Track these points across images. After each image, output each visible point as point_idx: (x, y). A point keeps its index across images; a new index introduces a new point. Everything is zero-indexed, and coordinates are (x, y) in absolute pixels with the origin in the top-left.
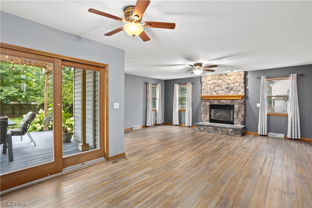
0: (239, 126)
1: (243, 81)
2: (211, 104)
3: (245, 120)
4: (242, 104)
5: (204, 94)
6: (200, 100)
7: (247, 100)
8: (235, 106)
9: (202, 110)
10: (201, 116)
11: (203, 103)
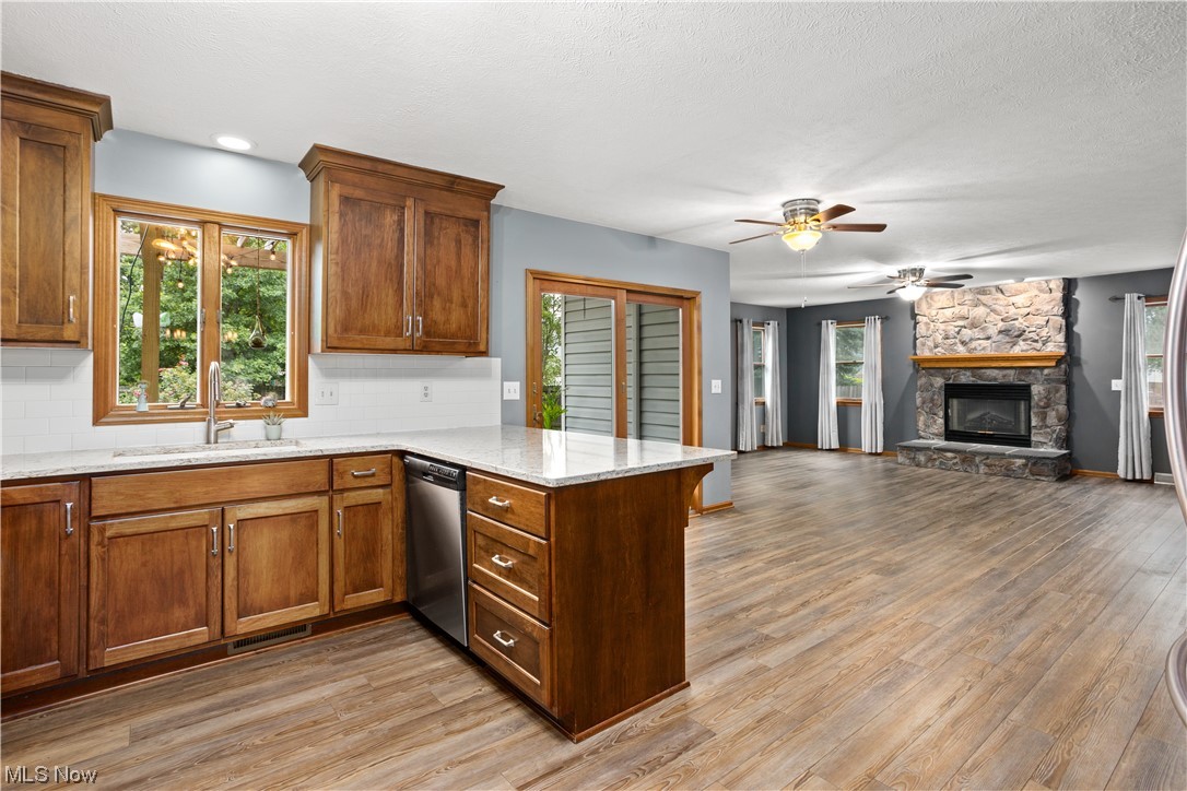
0: (1050, 450)
1: (1059, 309)
2: (951, 382)
3: (1069, 432)
4: (1058, 381)
5: (924, 352)
6: (910, 370)
7: (1075, 371)
8: (1032, 387)
9: (919, 401)
10: (916, 422)
11: (922, 381)
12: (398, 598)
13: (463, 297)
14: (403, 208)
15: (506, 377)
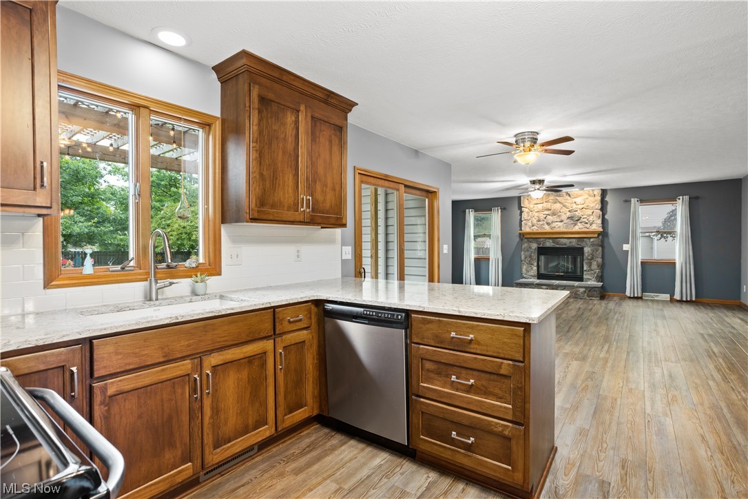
0: (593, 283)
1: (599, 206)
2: (541, 246)
3: (602, 272)
4: (598, 245)
5: (526, 229)
6: (518, 239)
7: (606, 240)
8: (585, 249)
9: (523, 257)
10: (521, 269)
11: (525, 245)
12: (315, 413)
13: (333, 184)
14: (298, 111)
15: (344, 244)
